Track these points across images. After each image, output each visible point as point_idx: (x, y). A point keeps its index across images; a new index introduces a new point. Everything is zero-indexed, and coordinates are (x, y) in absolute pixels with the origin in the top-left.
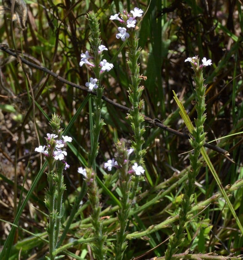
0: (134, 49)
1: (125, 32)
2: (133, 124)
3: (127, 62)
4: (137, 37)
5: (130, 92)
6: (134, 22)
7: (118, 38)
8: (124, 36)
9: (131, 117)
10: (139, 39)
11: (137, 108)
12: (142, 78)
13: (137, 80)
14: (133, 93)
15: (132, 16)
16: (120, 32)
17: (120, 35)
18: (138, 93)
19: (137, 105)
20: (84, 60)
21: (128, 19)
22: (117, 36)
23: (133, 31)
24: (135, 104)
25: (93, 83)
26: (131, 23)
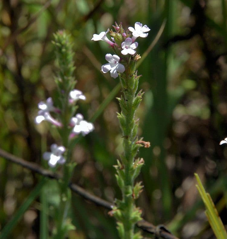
0: (131, 93)
1: (117, 62)
2: (121, 226)
3: (118, 116)
4: (136, 73)
5: (119, 168)
6: (134, 46)
7: (104, 72)
8: (116, 69)
9: (119, 212)
10: (139, 76)
11: (130, 197)
12: (142, 144)
13: (132, 148)
14: (124, 170)
15: (131, 36)
16: (109, 62)
17: (108, 67)
18: (133, 171)
19: (130, 190)
20: (43, 114)
21: (124, 40)
22: (103, 68)
23: (131, 62)
24: (127, 189)
25: (57, 154)
26: (129, 47)
